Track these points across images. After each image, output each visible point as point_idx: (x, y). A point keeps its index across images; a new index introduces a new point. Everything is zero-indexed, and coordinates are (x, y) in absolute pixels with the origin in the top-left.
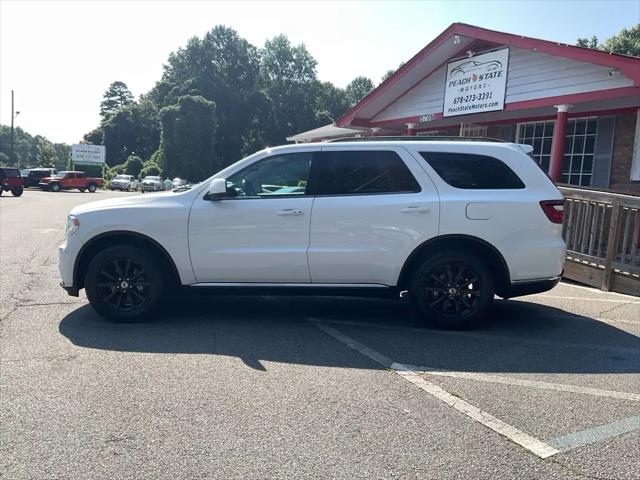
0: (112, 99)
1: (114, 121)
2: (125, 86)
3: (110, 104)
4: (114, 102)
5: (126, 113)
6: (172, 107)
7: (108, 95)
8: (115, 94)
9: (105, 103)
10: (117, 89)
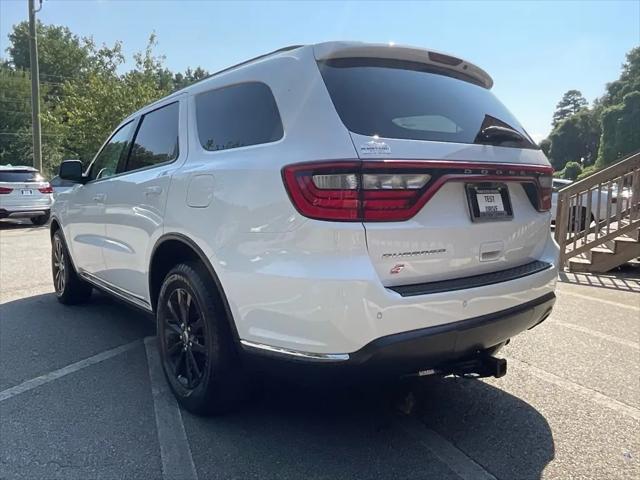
0: (565, 108)
1: (563, 129)
2: (578, 94)
3: (563, 113)
4: (568, 111)
5: (574, 120)
6: (615, 107)
7: (562, 105)
8: (569, 103)
9: (557, 114)
10: (571, 98)
